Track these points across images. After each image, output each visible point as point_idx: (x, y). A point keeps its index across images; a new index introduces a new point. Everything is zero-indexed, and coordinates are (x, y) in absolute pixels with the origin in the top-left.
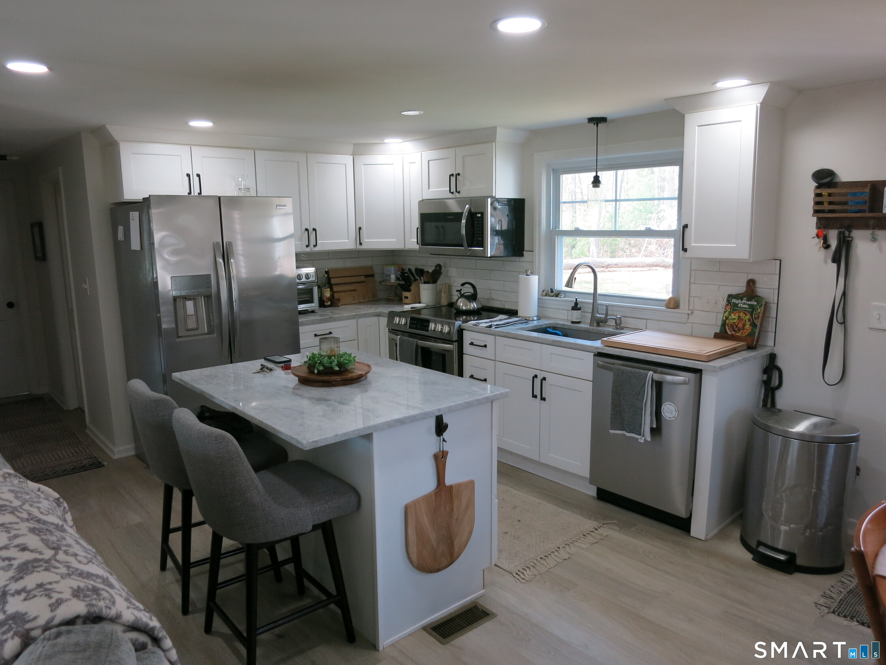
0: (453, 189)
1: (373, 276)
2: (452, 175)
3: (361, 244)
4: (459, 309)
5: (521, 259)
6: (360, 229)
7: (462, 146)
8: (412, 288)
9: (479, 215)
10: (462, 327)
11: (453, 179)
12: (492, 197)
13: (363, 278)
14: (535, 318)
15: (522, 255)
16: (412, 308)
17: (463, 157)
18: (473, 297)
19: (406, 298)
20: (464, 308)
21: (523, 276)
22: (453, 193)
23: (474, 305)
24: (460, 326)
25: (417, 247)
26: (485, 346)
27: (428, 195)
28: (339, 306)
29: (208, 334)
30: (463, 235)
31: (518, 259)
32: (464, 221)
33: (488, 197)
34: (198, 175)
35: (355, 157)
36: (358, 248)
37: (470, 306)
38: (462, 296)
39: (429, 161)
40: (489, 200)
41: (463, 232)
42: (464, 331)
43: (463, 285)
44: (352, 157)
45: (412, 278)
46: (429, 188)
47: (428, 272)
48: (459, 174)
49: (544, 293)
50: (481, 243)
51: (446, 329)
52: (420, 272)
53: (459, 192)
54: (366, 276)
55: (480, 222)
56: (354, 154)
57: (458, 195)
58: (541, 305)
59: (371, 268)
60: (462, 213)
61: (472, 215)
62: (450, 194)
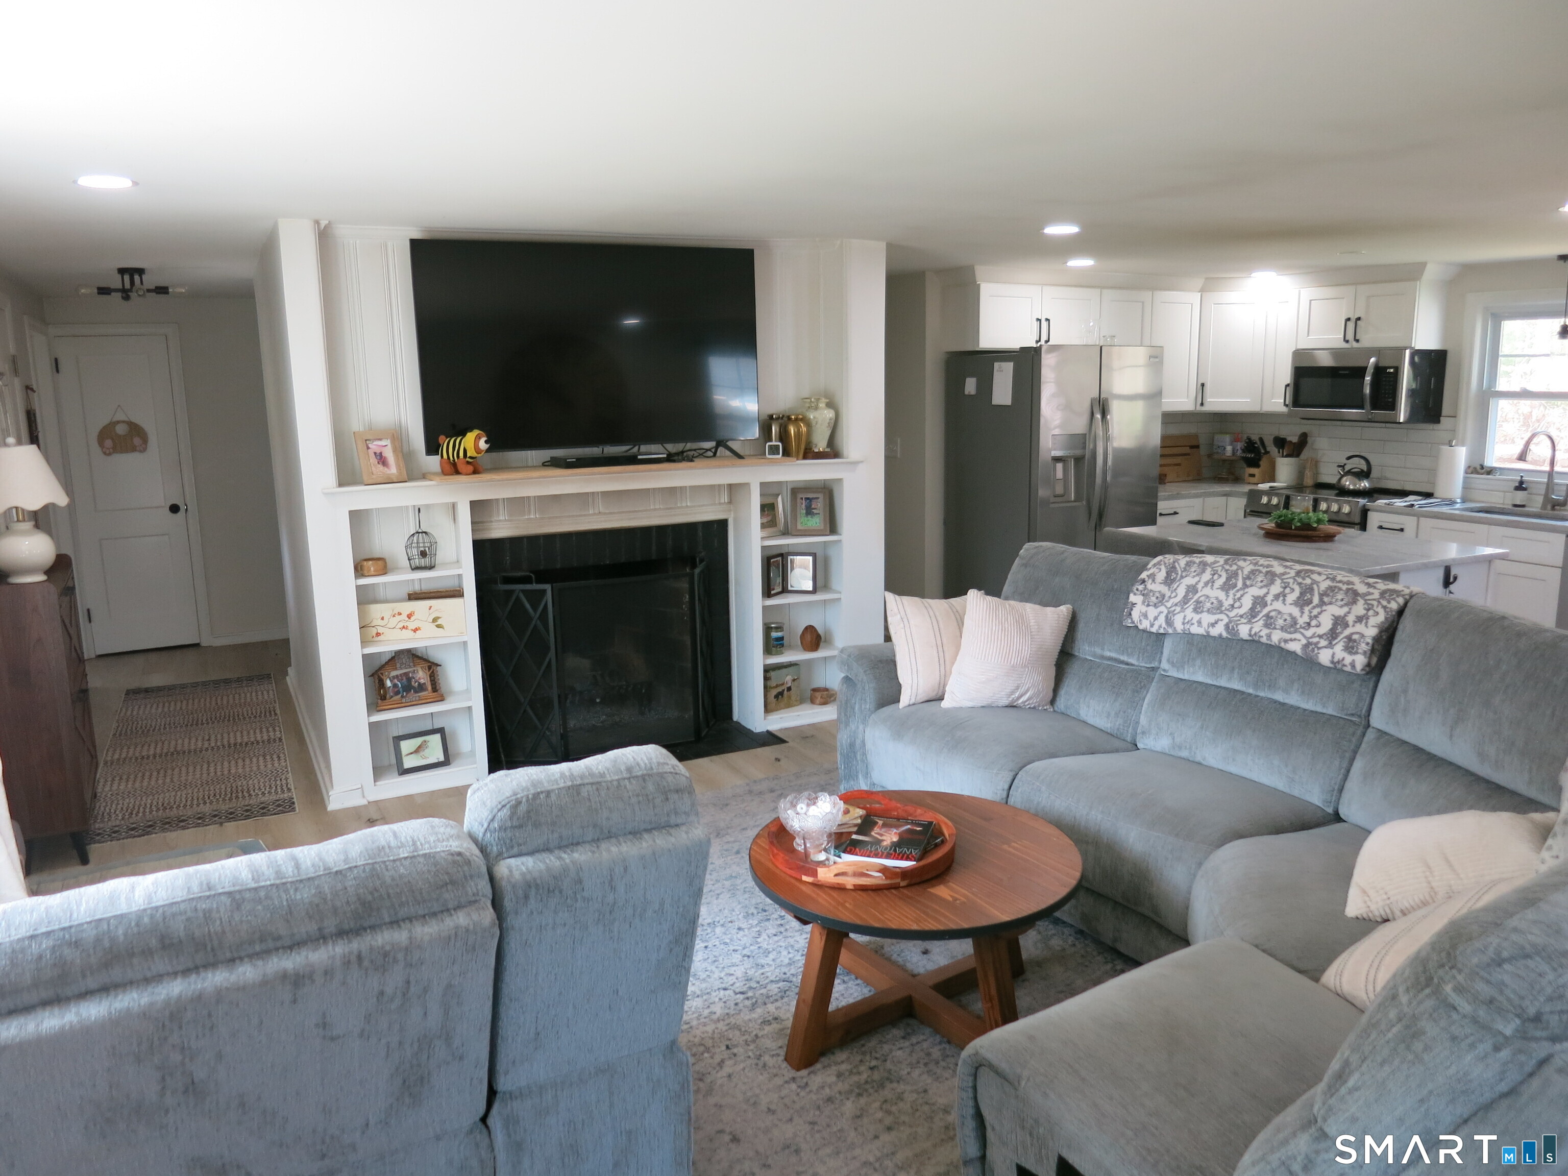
0: (1350, 336)
1: (1197, 447)
2: (1349, 319)
3: (1202, 404)
4: (1345, 489)
5: (1436, 426)
6: (1203, 385)
7: (1369, 283)
8: (1261, 463)
9: (1392, 370)
10: (1367, 507)
11: (1351, 325)
12: (1411, 348)
13: (1187, 450)
14: (1459, 501)
15: (1438, 422)
16: (1270, 487)
17: (1368, 297)
18: (1364, 474)
19: (1253, 475)
20: (1351, 487)
21: (1445, 448)
22: (1347, 341)
23: (1365, 484)
24: (1364, 505)
25: (1284, 409)
26: (1402, 530)
27: (1305, 343)
28: (1165, 484)
29: (1075, 501)
30: (1365, 395)
31: (1431, 426)
32: (1368, 379)
33: (1406, 348)
34: (1047, 320)
35: (1204, 294)
36: (1198, 409)
37: (1360, 486)
38: (1349, 473)
39: (1311, 300)
40: (1408, 352)
41: (1367, 390)
42: (1369, 513)
43: (1349, 458)
44: (1200, 294)
45: (1263, 451)
46: (1308, 335)
47: (1291, 442)
48: (1359, 319)
49: (1470, 471)
50: (1392, 406)
51: (1346, 509)
52: (1280, 442)
53: (1357, 341)
54: (1192, 447)
55: (1392, 379)
56: (1202, 290)
57: (1355, 345)
58: (1466, 487)
59: (1196, 436)
60: (1366, 368)
61: (1379, 371)
62: (1344, 343)
